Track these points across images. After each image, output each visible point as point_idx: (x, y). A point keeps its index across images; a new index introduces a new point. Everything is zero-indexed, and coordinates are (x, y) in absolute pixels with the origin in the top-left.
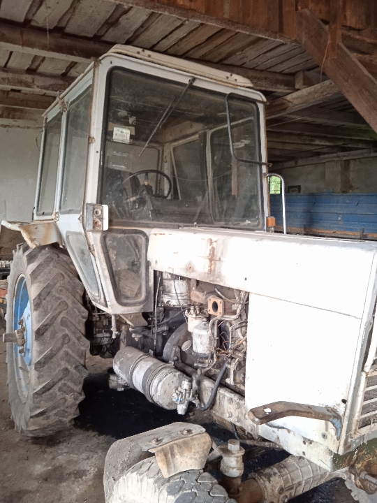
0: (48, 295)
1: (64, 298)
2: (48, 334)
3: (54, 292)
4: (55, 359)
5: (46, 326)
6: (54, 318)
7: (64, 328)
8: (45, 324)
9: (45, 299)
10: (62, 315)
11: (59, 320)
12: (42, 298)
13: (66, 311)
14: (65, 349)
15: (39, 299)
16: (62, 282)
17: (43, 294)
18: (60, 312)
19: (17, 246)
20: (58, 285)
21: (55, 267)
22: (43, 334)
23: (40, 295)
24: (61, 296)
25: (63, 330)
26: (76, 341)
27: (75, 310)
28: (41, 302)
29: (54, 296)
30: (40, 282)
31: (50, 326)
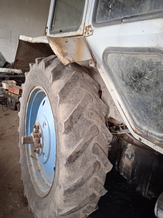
0: (79, 118)
1: (95, 122)
2: (79, 161)
3: (85, 116)
4: (84, 186)
5: (78, 153)
6: (86, 145)
7: (95, 155)
8: (78, 150)
9: (76, 122)
10: (93, 142)
11: (91, 146)
12: (74, 121)
13: (97, 137)
14: (95, 176)
15: (71, 122)
16: (91, 104)
17: (74, 116)
18: (92, 138)
19: (36, 60)
20: (88, 107)
21: (82, 87)
22: (74, 161)
23: (71, 117)
24: (92, 120)
25: (94, 157)
26: (104, 167)
27: (103, 134)
28: (72, 124)
29: (85, 119)
30: (69, 102)
31: (82, 153)
